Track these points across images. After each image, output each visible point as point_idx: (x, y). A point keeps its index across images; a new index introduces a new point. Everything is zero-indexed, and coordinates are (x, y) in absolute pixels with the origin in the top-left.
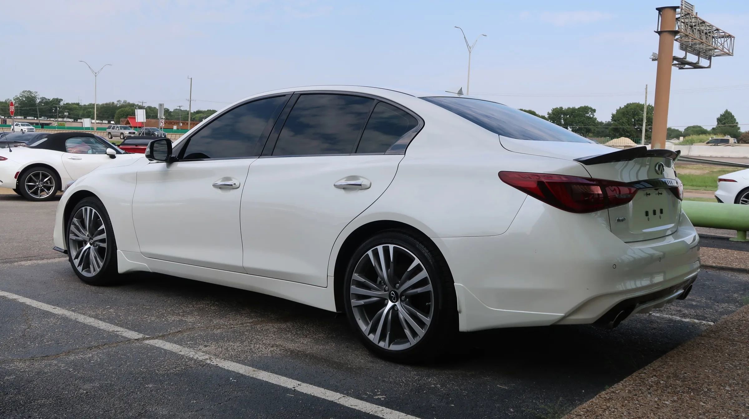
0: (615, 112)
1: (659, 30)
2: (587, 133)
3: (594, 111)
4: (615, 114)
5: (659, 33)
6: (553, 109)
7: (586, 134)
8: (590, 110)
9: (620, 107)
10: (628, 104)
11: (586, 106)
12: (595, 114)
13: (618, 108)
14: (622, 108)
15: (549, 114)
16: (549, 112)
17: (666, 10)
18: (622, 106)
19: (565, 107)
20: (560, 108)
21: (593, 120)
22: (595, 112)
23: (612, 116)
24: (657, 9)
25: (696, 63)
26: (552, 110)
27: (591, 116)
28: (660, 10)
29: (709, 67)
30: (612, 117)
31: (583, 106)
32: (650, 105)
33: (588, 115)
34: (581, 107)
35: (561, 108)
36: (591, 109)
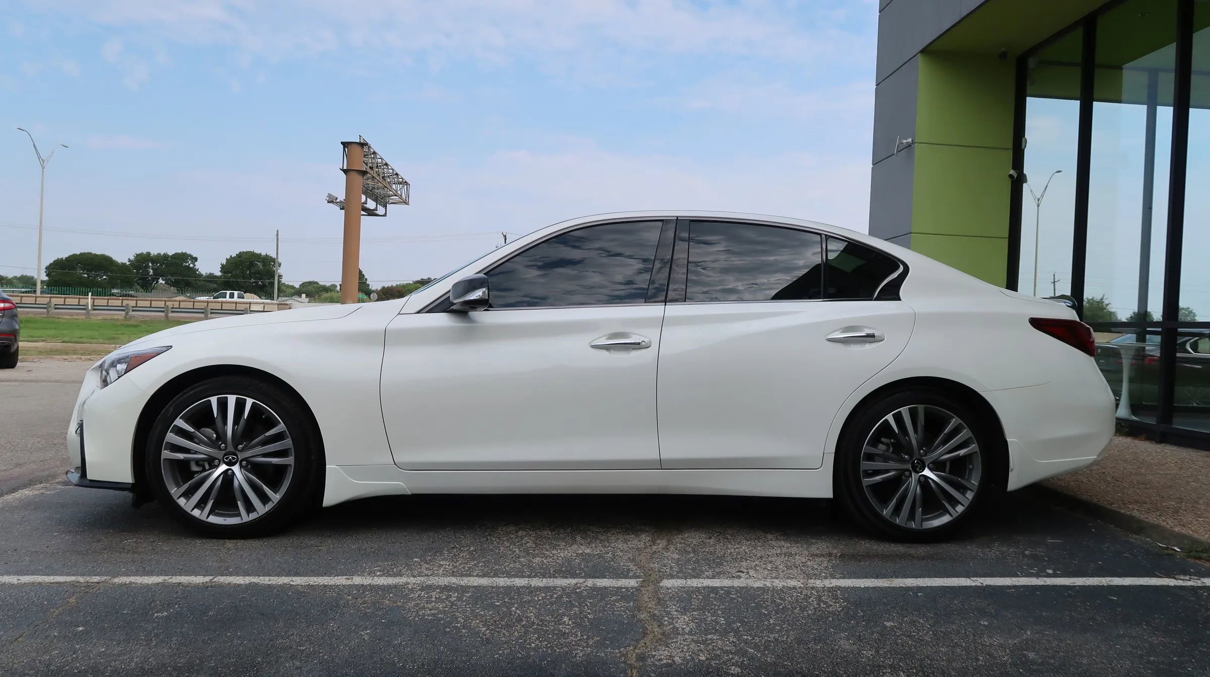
0: (224, 262)
1: (345, 168)
2: (187, 288)
3: (196, 259)
4: (225, 264)
5: (345, 171)
6: (136, 254)
7: (185, 289)
8: (189, 258)
9: (231, 256)
10: (240, 253)
11: (184, 252)
12: (196, 263)
13: (229, 257)
14: (233, 256)
15: (129, 261)
16: (129, 259)
17: (353, 145)
18: (234, 255)
19: (154, 252)
20: (147, 253)
21: (193, 271)
22: (197, 261)
23: (221, 266)
24: (342, 143)
25: (374, 210)
26: (134, 256)
27: (191, 265)
28: (345, 144)
29: (385, 215)
30: (221, 268)
31: (180, 252)
32: (268, 254)
33: (187, 264)
34: (176, 253)
35: (149, 254)
36: (191, 256)
